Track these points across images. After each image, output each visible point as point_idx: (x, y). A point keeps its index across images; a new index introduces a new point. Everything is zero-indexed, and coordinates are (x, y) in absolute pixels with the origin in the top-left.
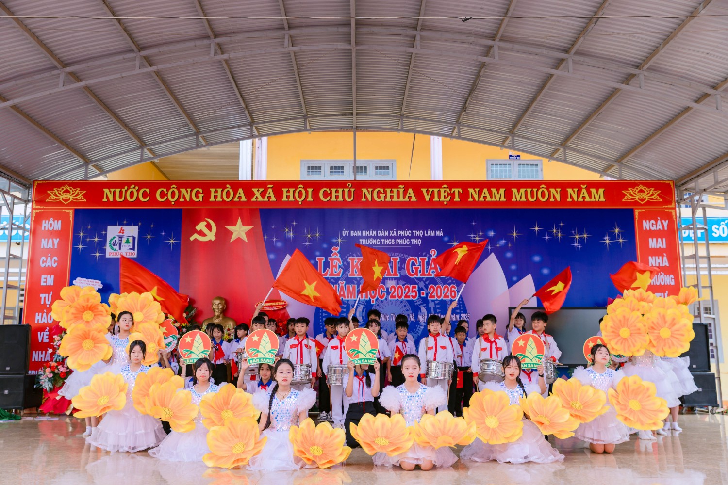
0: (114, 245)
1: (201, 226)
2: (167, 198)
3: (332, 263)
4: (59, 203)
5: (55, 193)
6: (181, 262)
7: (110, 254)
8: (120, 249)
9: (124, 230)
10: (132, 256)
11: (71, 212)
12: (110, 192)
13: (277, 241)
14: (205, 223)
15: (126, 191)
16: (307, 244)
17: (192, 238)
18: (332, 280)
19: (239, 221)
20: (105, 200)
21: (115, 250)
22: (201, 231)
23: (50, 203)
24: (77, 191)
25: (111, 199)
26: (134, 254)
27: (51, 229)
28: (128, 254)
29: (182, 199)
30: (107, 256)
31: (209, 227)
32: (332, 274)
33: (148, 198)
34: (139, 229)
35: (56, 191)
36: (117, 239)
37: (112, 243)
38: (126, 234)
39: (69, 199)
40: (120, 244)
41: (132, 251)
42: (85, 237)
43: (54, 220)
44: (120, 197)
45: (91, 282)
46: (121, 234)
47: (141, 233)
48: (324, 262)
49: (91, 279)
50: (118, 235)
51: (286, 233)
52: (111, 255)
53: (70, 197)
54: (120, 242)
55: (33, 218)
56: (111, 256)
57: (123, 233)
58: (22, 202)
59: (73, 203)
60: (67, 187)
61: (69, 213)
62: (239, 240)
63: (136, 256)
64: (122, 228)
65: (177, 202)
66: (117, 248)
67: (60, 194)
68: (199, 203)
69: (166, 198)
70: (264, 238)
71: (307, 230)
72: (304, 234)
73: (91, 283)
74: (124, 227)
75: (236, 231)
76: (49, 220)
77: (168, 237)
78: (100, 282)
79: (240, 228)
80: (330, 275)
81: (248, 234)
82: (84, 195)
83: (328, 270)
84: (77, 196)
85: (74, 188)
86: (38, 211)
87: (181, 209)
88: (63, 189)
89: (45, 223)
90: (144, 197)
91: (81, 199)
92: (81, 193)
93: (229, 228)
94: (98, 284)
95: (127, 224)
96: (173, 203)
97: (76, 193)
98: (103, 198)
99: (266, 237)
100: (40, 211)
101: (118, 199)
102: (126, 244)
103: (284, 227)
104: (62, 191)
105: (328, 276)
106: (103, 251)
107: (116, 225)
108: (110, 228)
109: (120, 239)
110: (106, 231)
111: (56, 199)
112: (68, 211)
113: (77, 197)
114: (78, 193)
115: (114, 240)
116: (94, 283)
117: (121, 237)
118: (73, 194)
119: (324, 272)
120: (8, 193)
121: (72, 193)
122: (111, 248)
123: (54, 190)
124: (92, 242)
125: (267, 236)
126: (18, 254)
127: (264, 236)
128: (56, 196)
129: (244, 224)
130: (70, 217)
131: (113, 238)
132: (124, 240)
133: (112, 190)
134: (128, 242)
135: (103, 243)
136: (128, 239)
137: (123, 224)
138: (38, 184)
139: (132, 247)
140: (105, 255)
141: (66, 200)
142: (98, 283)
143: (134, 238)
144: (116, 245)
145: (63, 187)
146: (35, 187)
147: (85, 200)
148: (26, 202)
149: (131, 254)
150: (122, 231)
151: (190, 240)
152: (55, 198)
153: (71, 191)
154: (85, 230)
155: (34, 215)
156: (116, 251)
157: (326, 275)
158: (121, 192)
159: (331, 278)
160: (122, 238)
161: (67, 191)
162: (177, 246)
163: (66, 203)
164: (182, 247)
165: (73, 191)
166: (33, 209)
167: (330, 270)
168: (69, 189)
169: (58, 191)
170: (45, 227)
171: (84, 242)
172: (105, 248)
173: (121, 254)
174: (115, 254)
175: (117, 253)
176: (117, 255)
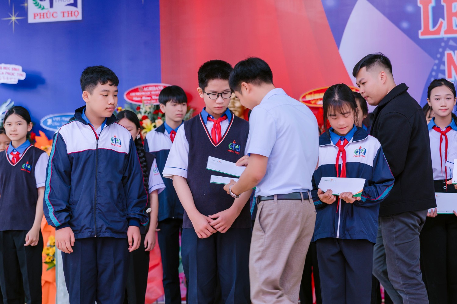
3: (449, 8)
6: (162, 23)
7: (35, 15)
8: (51, 6)
10: (73, 18)
18: (451, 43)
21: (43, 8)
26: (76, 13)
28: (66, 14)
30: (31, 20)
32: (449, 30)
41: (73, 8)
45: (5, 68)
48: (434, 8)
49: (6, 63)
52: (38, 18)
56: (38, 20)
63: (80, 18)
66: (46, 4)
73: (4, 71)
78: (20, 68)
80: (446, 32)
83: (442, 23)
94: (16, 72)
105: (442, 35)
106: (23, 12)
116: (10, 71)
119: (434, 26)
122: (36, 4)
139: (72, 2)
140: (26, 19)
142: (17, 70)
149: (71, 14)
156: (45, 11)
157: (438, 32)
159: (449, 39)
167: (445, 23)
172: (26, 5)
173: (55, 15)
174: (43, 15)
175: (47, 13)
176: (47, 17)
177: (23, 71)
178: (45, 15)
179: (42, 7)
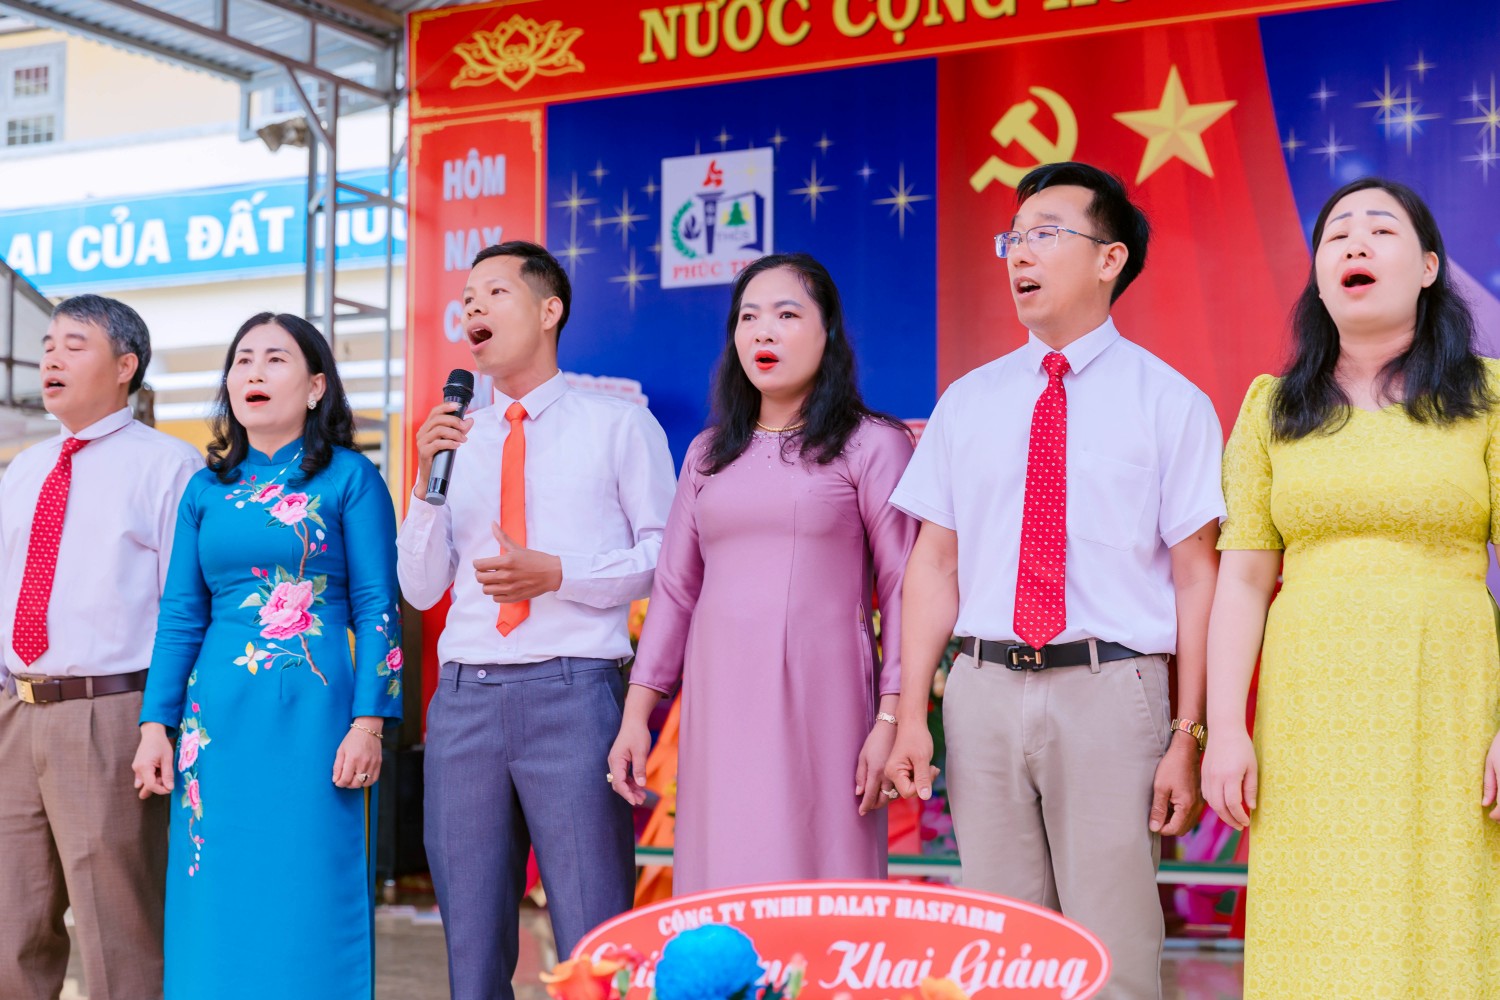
0: (689, 235)
1: (1014, 125)
2: (878, 22)
4: (496, 90)
5: (479, 51)
6: (943, 284)
7: (677, 271)
8: (710, 249)
9: (720, 172)
11: (535, 120)
12: (666, 20)
13: (1343, 157)
14: (1028, 109)
15: (722, 12)
16: (1485, 157)
17: (979, 181)
19: (1173, 85)
20: (648, 56)
21: (693, 255)
22: (1015, 144)
23: (467, 95)
24: (552, 35)
25: (670, 52)
27: (472, 193)
28: (739, 268)
29: (933, 18)
30: (669, 280)
31: (1046, 124)
33: (805, 28)
34: (779, 162)
35: (483, 45)
36: (698, 210)
37: (682, 228)
38: (731, 185)
39: (525, 72)
40: (710, 230)
41: (754, 255)
42: (587, 213)
43: (481, 158)
44: (703, 38)
46: (711, 188)
47: (786, 176)
49: (609, 375)
50: (701, 196)
51: (1383, 116)
52: (681, 275)
53: (529, 60)
54: (710, 220)
55: (416, 155)
56: (680, 282)
57: (719, 182)
58: (376, 100)
59: (540, 84)
60: (518, 24)
61: (527, 126)
62: (1176, 169)
64: (713, 165)
65: (917, 32)
66: (699, 245)
67: (494, 52)
68: (1001, 25)
69: (870, 20)
70: (1286, 152)
71: (1485, 91)
72: (1468, 110)
74: (725, 160)
75: (1160, 130)
76: (465, 158)
77: (884, 185)
78: (636, 386)
79: (1178, 115)
81: (1212, 138)
82: (575, 48)
84: (551, 52)
85: (541, 22)
86: (427, 128)
87: (931, 61)
88: (503, 32)
89: (454, 169)
90: (789, 26)
91: (567, 65)
92: (564, 39)
93: (1131, 119)
95: (733, 146)
96: (899, 38)
97: (548, 44)
98: (641, 49)
99: (1292, 145)
100: (439, 126)
101: (695, 48)
102: (732, 229)
103: (1373, 90)
104: (503, 39)
106: (652, 264)
107: (689, 152)
108: (671, 168)
109: (710, 208)
110: (658, 181)
111: (484, 76)
112: (523, 116)
113: (553, 60)
114: (555, 41)
115: (686, 217)
117: (711, 201)
118: (539, 46)
120: (310, 68)
121: (533, 42)
122: (680, 246)
123: (472, 41)
124: (611, 230)
125: (1298, 138)
126: (377, 300)
127: (1284, 138)
128: (483, 62)
129: (1194, 97)
130: (530, 139)
131: (685, 208)
132: (724, 211)
133: (672, 12)
134: (736, 218)
135: (648, 231)
136: (737, 206)
137: (716, 148)
138: (425, 25)
139: (752, 239)
140: (658, 281)
141: (515, 76)
142: (631, 388)
143: (759, 202)
144: (697, 235)
145: (503, 25)
146: (415, 36)
147: (580, 67)
148: (391, 96)
150: (714, 176)
151: (971, 189)
152: (481, 69)
153: (531, 36)
154: (588, 187)
155: (417, 143)
156: (696, 261)
158: (703, 17)
160: (714, 203)
161: (518, 39)
162: (923, 217)
163: (515, 86)
164: (943, 223)
165: (537, 36)
166: (413, 122)
168: (523, 30)
169: (487, 40)
170: (453, 188)
171: (587, 236)
172: (657, 248)
173: (717, 270)
174: (693, 271)
175: (700, 267)
176: (701, 274)
177: (644, 391)
178: (697, 271)
179: (690, 254)
